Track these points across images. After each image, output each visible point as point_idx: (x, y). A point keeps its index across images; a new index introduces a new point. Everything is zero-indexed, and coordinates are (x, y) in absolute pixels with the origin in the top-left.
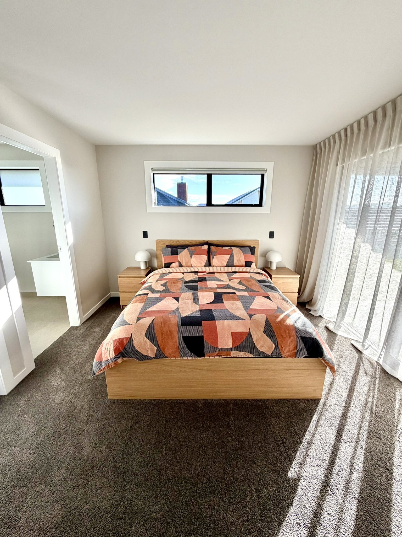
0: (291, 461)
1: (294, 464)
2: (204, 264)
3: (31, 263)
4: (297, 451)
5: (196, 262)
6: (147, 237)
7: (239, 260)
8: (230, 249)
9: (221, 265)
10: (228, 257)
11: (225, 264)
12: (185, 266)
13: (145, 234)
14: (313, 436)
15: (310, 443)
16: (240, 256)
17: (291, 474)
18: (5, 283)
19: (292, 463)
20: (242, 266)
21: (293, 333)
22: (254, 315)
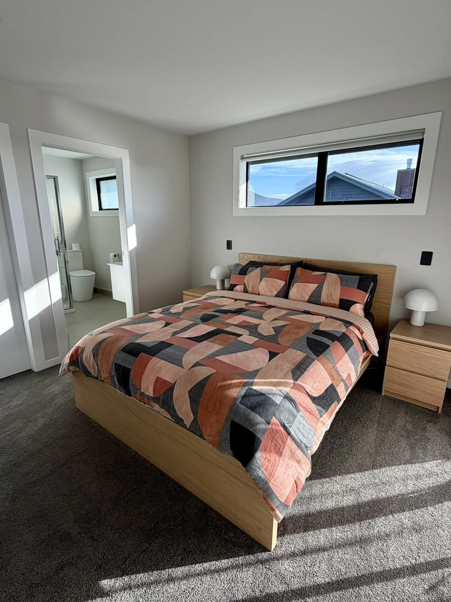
0: (124, 573)
1: (122, 579)
2: (275, 293)
3: (110, 266)
4: (144, 571)
5: (265, 289)
6: (231, 249)
7: (330, 295)
8: (323, 275)
9: (299, 298)
10: (313, 287)
11: (307, 298)
12: (251, 292)
13: (229, 245)
14: (186, 577)
15: (171, 580)
16: (333, 288)
17: (106, 583)
18: (46, 276)
19: (123, 576)
20: (332, 306)
21: (226, 411)
22: (201, 367)
